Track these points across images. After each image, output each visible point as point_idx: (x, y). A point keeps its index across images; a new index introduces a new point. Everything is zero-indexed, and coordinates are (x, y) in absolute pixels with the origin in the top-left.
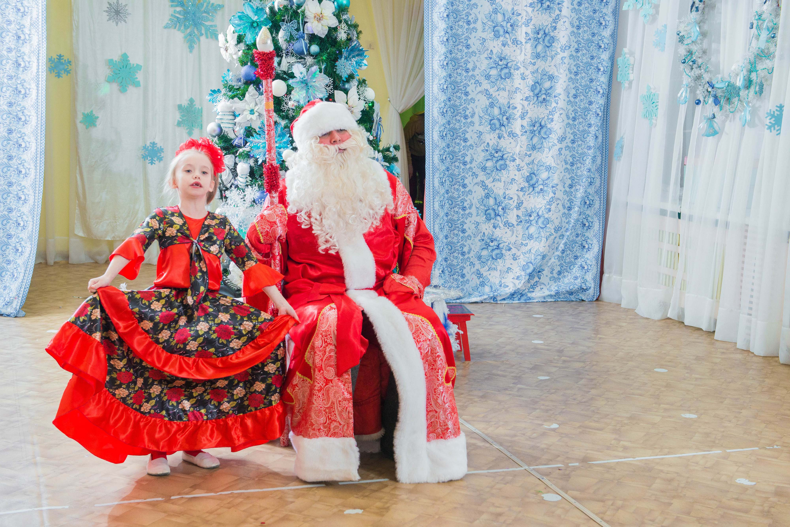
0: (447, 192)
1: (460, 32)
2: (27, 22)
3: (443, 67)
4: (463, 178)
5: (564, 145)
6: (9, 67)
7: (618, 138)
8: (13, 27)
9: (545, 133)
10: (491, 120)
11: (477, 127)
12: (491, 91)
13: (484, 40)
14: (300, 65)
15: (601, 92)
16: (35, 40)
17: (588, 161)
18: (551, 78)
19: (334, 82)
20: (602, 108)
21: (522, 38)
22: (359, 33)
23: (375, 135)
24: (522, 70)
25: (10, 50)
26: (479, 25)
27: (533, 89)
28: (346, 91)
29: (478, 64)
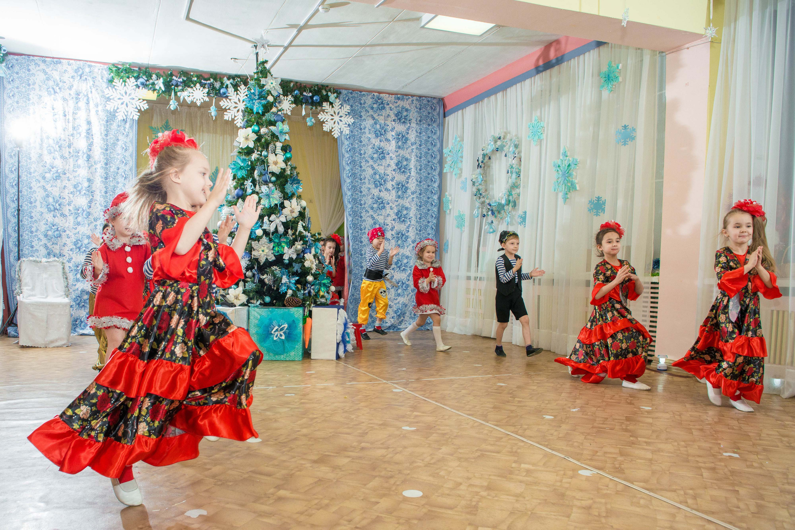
14: (265, 186)
18: (407, 208)
19: (284, 196)
21: (390, 188)
22: (298, 172)
23: (307, 223)
24: (391, 204)
26: (367, 181)
27: (397, 214)
28: (290, 201)
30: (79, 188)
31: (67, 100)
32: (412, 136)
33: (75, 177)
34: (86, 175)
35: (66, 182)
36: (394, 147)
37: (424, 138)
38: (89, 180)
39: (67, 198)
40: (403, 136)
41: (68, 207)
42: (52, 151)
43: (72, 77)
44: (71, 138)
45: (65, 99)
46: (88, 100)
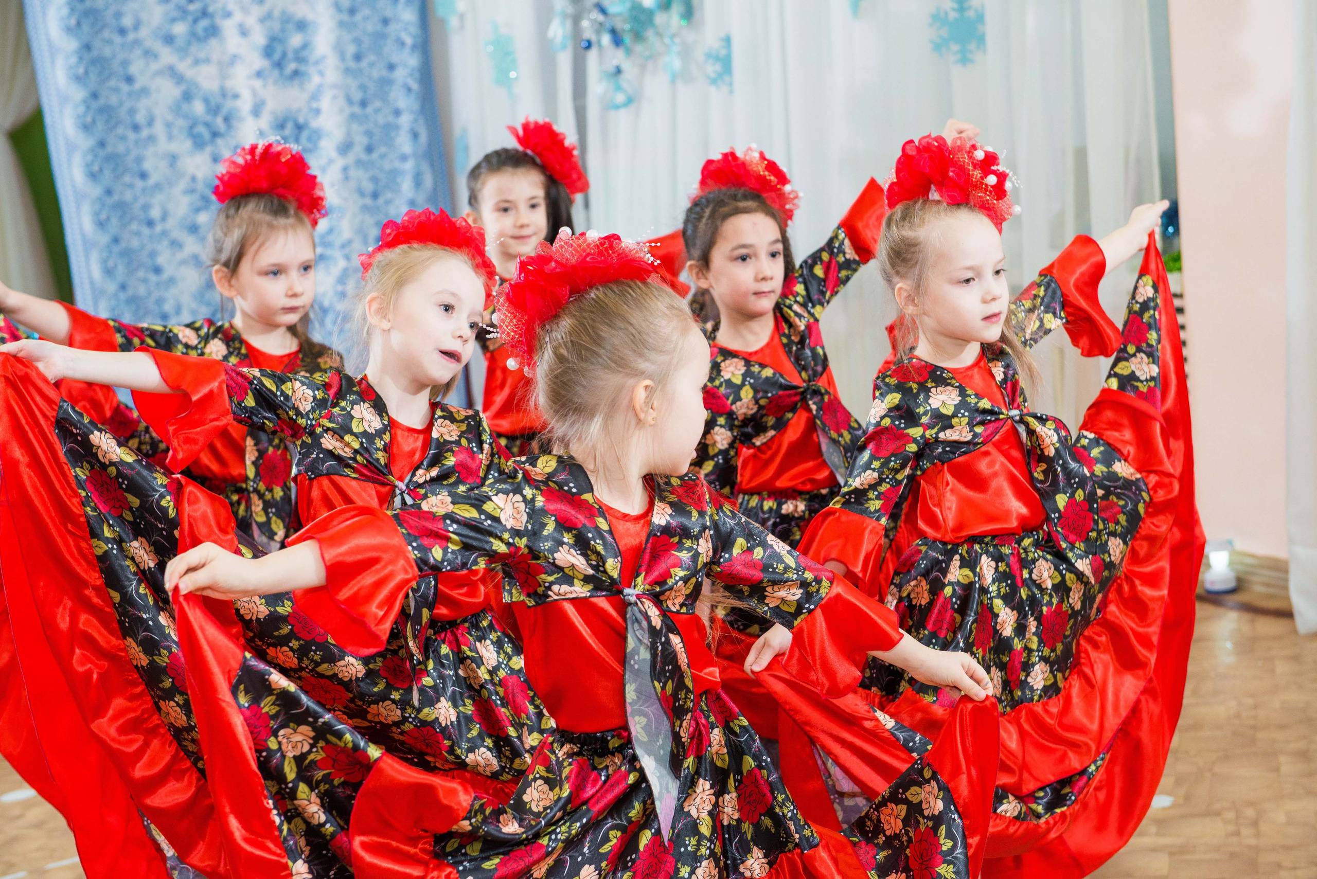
0: (123, 287)
3: (69, 30)
4: (153, 254)
5: (350, 158)
7: (457, 131)
9: (309, 139)
10: (191, 128)
11: (164, 145)
12: (183, 67)
15: (409, 41)
17: (406, 186)
18: (302, 26)
20: (417, 75)
24: (238, 17)
27: (268, 51)
29: (143, 16)
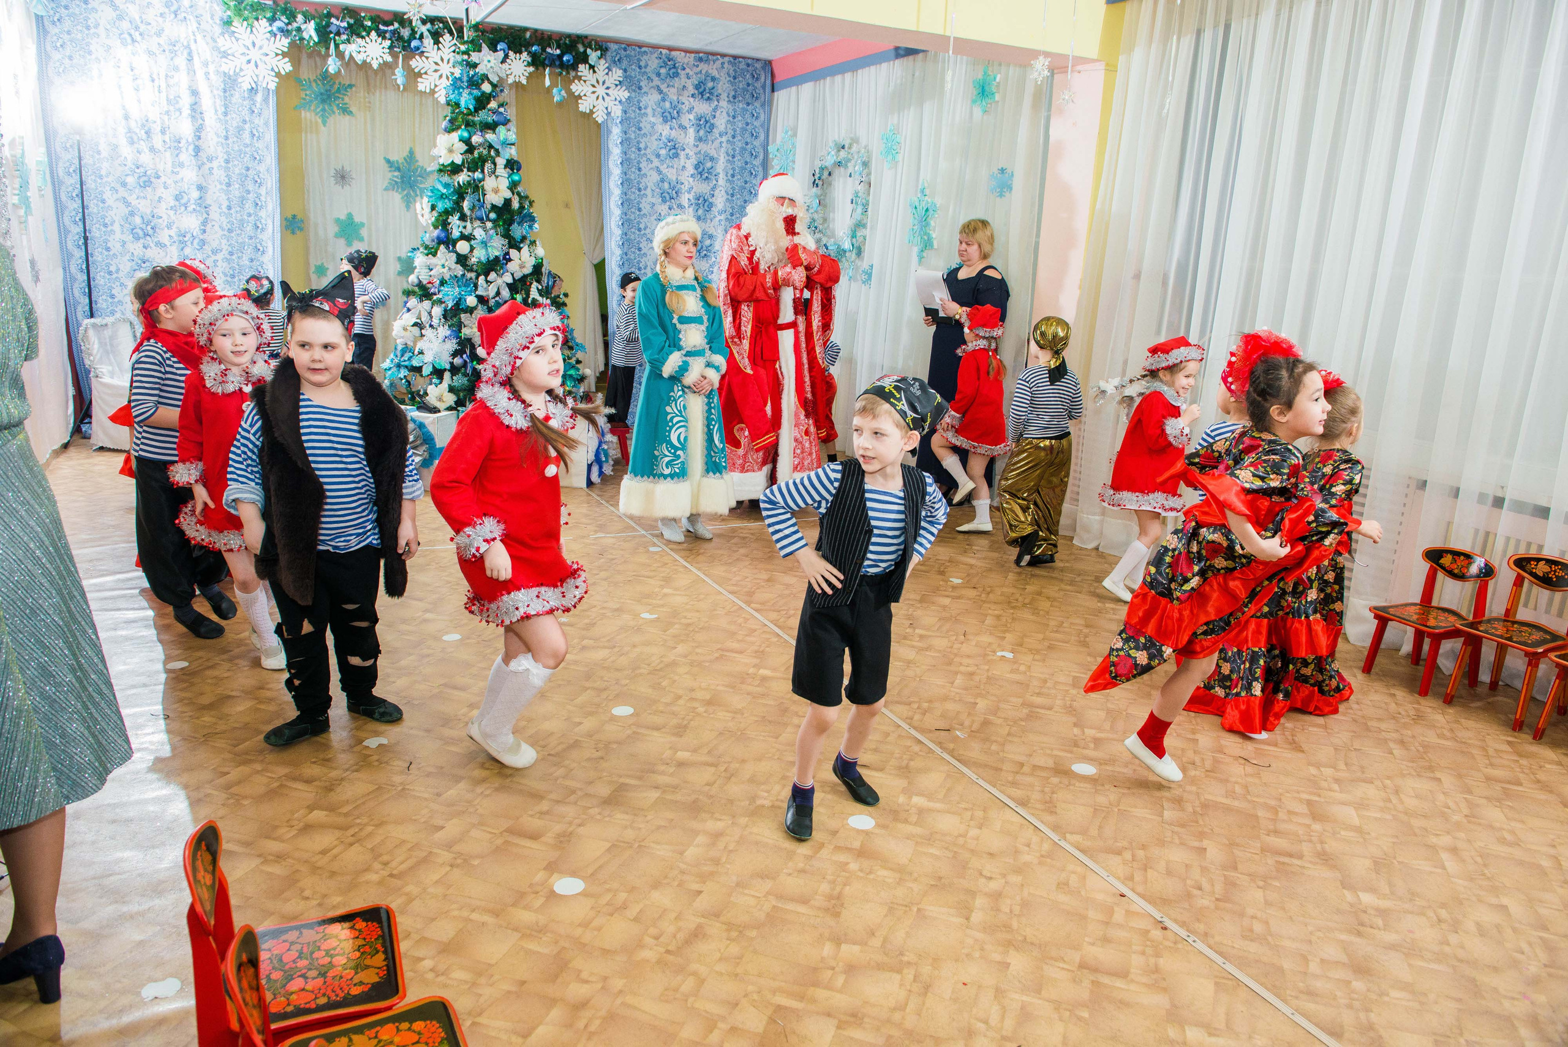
1: (632, 197)
2: (263, 191)
3: (619, 226)
6: (249, 228)
8: (251, 196)
13: (654, 205)
14: (480, 230)
16: (270, 207)
19: (509, 243)
21: (686, 203)
22: (531, 203)
23: (545, 285)
25: (250, 215)
26: (649, 192)
28: (519, 249)
29: (649, 225)
30: (183, 201)
31: (154, 54)
32: (721, 122)
33: (176, 182)
34: (195, 179)
35: (161, 191)
36: (692, 139)
37: (740, 125)
38: (200, 188)
39: (165, 217)
40: (707, 122)
41: (167, 232)
42: (135, 138)
43: (161, 15)
44: (166, 118)
45: (150, 53)
46: (190, 54)
